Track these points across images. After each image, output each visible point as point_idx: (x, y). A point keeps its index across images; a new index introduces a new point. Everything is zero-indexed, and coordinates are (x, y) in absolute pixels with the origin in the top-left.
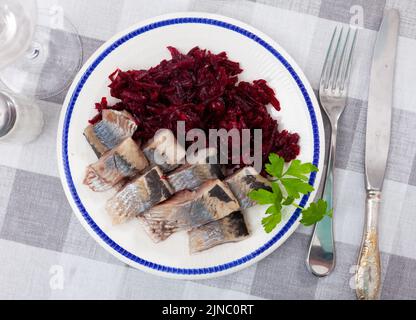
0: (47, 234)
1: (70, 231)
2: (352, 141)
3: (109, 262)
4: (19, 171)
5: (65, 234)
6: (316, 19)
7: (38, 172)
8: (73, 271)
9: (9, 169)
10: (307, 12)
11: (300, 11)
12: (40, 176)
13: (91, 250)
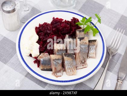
0: (4, 57)
1: (12, 59)
2: (115, 65)
3: (20, 73)
4: (5, 37)
5: (10, 59)
6: (112, 29)
7: (11, 39)
8: (6, 72)
9: (2, 36)
10: (110, 27)
11: (108, 26)
12: (11, 41)
13: (16, 67)
